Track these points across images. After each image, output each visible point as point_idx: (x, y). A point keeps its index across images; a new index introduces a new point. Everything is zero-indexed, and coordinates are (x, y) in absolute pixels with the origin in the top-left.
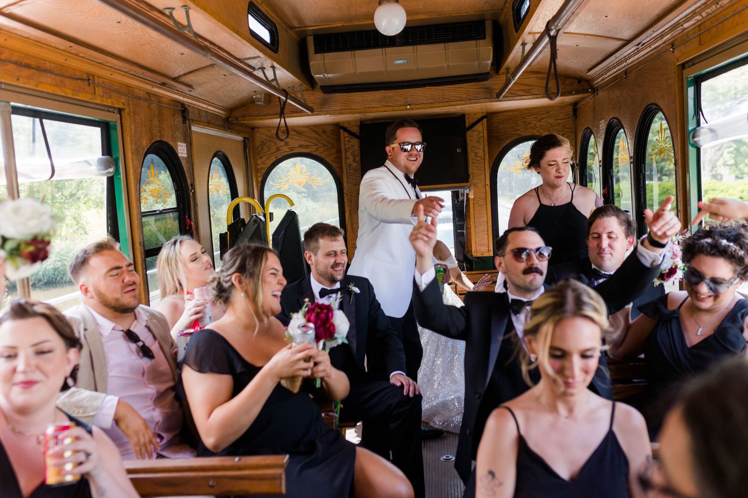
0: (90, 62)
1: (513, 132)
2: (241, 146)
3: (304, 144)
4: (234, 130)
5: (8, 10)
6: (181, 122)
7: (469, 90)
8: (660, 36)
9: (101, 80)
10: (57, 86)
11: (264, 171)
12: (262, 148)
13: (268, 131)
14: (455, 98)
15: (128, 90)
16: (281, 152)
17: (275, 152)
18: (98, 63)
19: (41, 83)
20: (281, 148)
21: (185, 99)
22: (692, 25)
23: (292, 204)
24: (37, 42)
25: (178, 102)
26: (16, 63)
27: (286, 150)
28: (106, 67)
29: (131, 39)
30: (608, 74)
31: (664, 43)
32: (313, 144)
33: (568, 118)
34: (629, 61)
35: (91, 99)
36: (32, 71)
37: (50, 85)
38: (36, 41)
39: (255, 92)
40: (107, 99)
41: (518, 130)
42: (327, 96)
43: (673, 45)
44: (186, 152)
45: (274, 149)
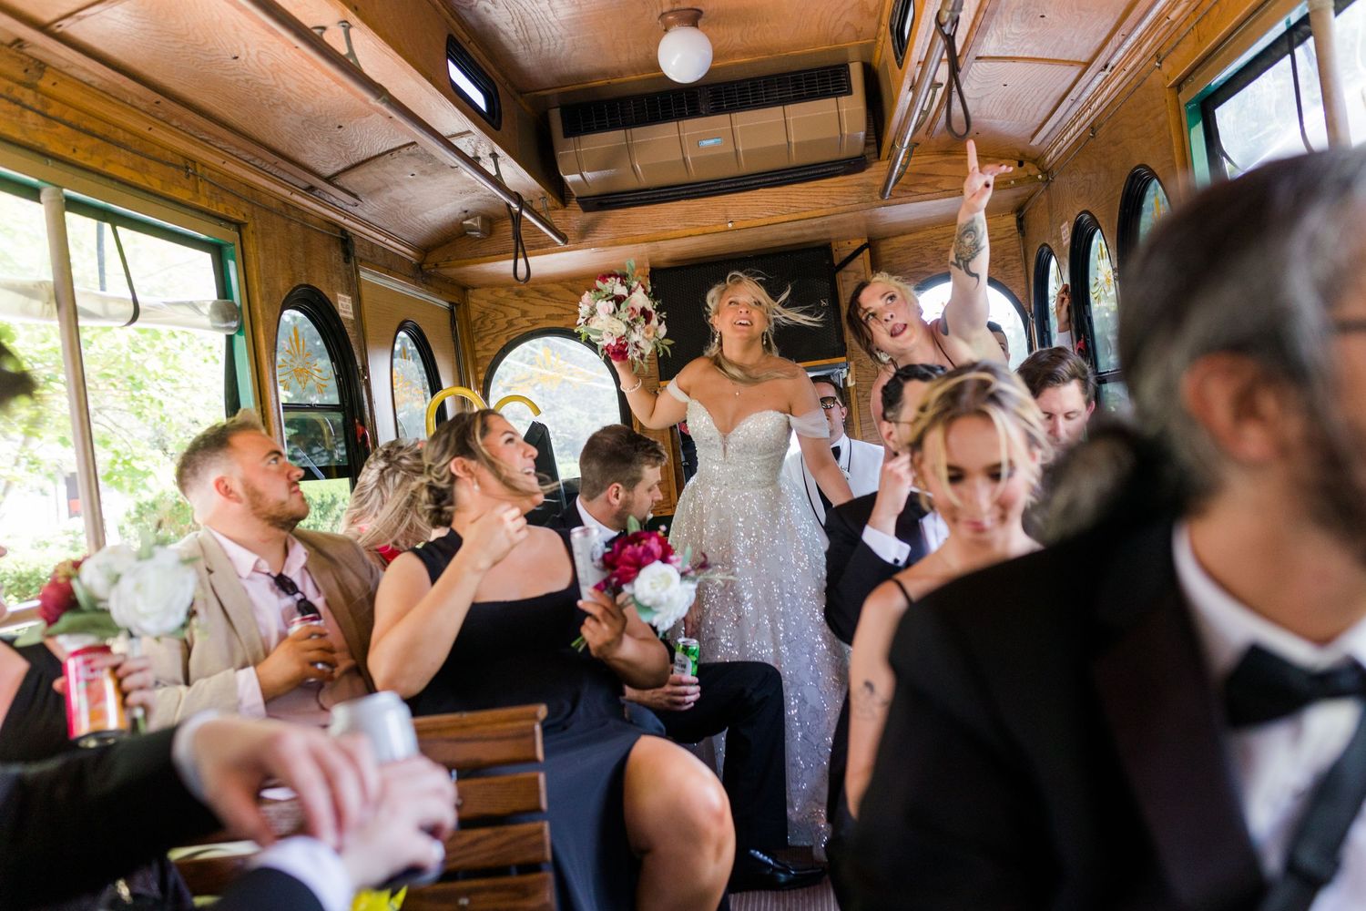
0: (188, 136)
1: (918, 269)
2: (446, 318)
3: (556, 313)
4: (432, 286)
5: (59, 26)
6: (342, 260)
7: (833, 189)
8: (1137, 46)
9: (207, 171)
10: (138, 171)
11: (488, 363)
12: (482, 322)
13: (492, 294)
14: (810, 205)
15: (252, 194)
16: (516, 328)
17: (507, 328)
18: (202, 139)
19: (110, 161)
20: (515, 322)
21: (347, 221)
22: (1183, 12)
23: (537, 411)
24: (105, 94)
25: (336, 225)
26: (70, 125)
27: (524, 324)
28: (215, 149)
29: (256, 93)
30: (1065, 139)
31: (1144, 56)
32: (572, 313)
33: (1010, 237)
34: (1095, 106)
35: (190, 199)
36: (97, 141)
37: (126, 167)
38: (104, 92)
39: (466, 212)
40: (217, 203)
41: (926, 264)
42: (590, 216)
43: (1157, 55)
44: (351, 310)
45: (502, 323)
